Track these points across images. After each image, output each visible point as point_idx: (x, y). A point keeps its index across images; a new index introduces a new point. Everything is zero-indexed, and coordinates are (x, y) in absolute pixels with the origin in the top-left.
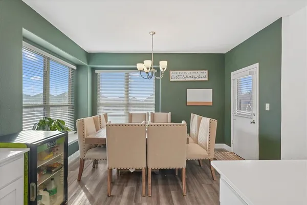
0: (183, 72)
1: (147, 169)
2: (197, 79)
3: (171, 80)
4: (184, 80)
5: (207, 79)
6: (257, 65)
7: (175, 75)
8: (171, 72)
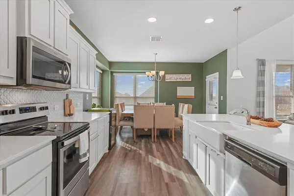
0: (174, 75)
1: (154, 128)
2: (184, 80)
3: (166, 81)
4: (175, 80)
5: (190, 80)
6: (218, 73)
7: (169, 77)
8: (166, 75)
